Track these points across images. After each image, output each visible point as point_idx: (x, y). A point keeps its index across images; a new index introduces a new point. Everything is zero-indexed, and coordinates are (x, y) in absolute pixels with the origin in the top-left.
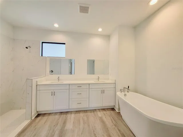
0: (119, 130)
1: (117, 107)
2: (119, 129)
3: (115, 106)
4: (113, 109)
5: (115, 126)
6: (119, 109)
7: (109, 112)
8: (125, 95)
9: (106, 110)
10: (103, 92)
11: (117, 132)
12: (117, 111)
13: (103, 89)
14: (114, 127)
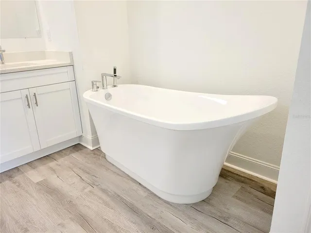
0: (104, 191)
1: (89, 137)
2: (104, 187)
3: (81, 137)
4: (77, 147)
5: (92, 185)
6: (96, 141)
7: (66, 157)
8: (108, 97)
9: (56, 156)
10: (31, 101)
11: (100, 198)
12: (92, 148)
13: (33, 91)
14: (89, 188)
